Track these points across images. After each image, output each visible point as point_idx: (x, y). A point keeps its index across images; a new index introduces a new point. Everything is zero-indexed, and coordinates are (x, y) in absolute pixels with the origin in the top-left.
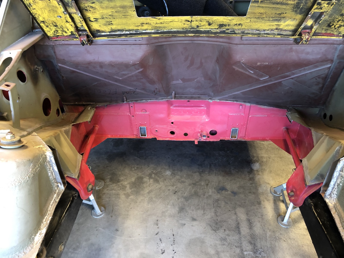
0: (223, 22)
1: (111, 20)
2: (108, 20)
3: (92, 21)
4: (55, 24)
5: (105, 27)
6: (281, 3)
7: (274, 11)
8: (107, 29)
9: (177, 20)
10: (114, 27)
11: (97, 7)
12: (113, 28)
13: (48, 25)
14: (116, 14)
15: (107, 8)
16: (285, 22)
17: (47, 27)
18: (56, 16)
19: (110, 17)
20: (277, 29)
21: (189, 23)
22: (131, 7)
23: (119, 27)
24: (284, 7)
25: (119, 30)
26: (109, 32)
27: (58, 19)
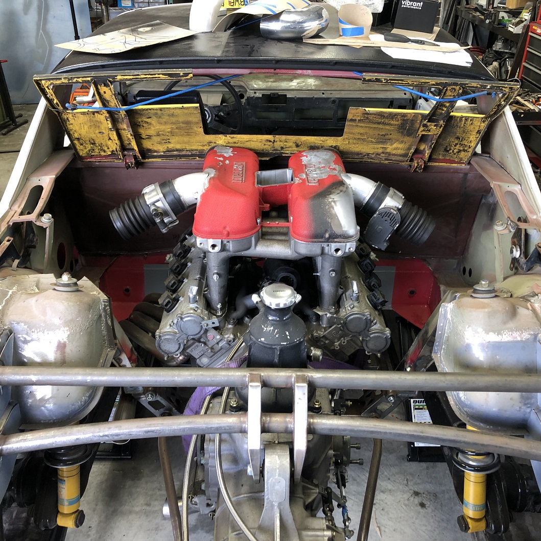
0: (315, 143)
1: (168, 138)
2: (165, 137)
3: (144, 139)
4: (92, 142)
5: (159, 145)
6: (383, 123)
7: (377, 132)
8: (161, 148)
9: (255, 140)
10: (171, 146)
11: (153, 122)
12: (170, 148)
13: (84, 142)
14: (177, 131)
15: (165, 123)
16: (392, 145)
17: (82, 144)
18: (97, 131)
19: (167, 134)
20: (383, 153)
21: (272, 143)
22: (198, 123)
23: (178, 147)
24: (388, 127)
25: (177, 150)
26: (164, 152)
27: (99, 135)
